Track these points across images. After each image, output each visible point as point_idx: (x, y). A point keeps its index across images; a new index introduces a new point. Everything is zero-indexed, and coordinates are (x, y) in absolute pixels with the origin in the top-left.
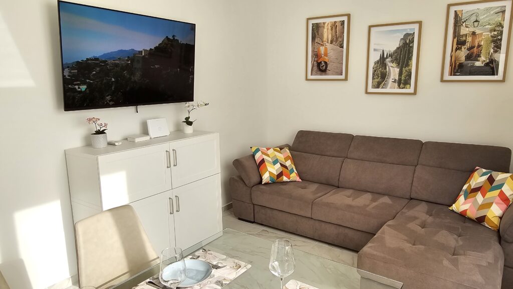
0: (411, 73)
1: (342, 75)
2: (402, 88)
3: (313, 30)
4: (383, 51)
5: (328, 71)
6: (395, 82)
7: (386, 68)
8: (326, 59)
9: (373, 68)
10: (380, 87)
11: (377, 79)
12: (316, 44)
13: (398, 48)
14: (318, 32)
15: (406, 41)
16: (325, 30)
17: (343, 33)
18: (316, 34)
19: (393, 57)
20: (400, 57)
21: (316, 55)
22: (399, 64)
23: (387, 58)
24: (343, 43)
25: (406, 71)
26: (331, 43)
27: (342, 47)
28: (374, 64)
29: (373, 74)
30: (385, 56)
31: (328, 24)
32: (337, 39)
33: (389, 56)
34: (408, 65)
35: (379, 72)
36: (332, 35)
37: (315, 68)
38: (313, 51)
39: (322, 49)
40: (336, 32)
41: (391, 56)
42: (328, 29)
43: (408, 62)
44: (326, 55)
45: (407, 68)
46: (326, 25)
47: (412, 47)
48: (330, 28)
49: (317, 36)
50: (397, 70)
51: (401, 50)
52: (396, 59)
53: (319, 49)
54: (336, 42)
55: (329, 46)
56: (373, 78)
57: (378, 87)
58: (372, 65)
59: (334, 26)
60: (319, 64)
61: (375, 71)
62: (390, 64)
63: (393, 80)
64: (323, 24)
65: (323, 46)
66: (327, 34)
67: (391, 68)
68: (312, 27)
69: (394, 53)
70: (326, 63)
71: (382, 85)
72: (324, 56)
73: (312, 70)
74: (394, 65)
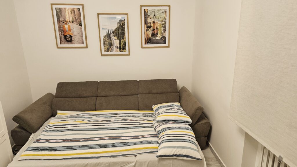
0: (125, 43)
1: (83, 44)
2: (122, 52)
3: (57, 12)
4: (108, 29)
5: (73, 42)
6: (117, 48)
7: (111, 40)
8: (71, 33)
9: (103, 40)
10: (109, 51)
11: (107, 46)
12: (61, 23)
13: (117, 28)
14: (61, 14)
15: (121, 24)
16: (67, 13)
17: (80, 16)
18: (60, 16)
19: (115, 33)
20: (118, 34)
21: (62, 30)
22: (118, 37)
23: (111, 34)
24: (81, 23)
25: (123, 42)
26: (73, 22)
27: (81, 26)
28: (103, 38)
29: (104, 43)
30: (110, 33)
31: (68, 9)
32: (76, 20)
33: (112, 33)
34: (123, 38)
35: (107, 42)
36: (72, 18)
37: (63, 39)
38: (59, 27)
39: (66, 27)
40: (75, 16)
41: (113, 32)
42: (68, 13)
43: (123, 37)
44: (70, 30)
45: (123, 40)
46: (67, 10)
47: (124, 28)
48: (70, 12)
49: (61, 17)
50: (118, 41)
51: (119, 29)
52: (116, 35)
53: (64, 26)
54: (76, 22)
55: (71, 24)
56: (104, 46)
57: (108, 51)
58: (102, 38)
59: (73, 10)
60: (65, 37)
61: (105, 41)
62: (113, 38)
63: (116, 47)
64: (64, 9)
65: (67, 24)
66: (68, 17)
67: (114, 39)
68: (56, 10)
69: (114, 31)
70: (70, 36)
71: (110, 50)
72: (69, 31)
73: (61, 40)
74: (116, 38)
